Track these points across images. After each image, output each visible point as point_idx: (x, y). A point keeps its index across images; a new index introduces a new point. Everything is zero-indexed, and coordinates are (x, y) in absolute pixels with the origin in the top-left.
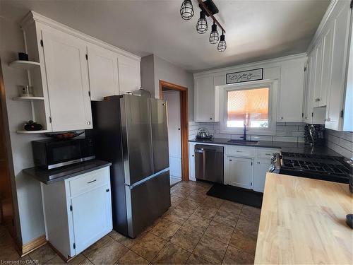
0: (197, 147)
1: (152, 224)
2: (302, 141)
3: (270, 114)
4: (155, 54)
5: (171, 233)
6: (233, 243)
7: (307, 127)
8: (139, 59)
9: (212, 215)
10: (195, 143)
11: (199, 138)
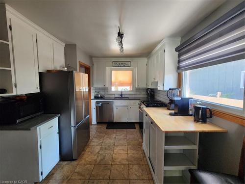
0: (97, 103)
1: (83, 150)
2: (146, 96)
3: (133, 83)
4: (77, 45)
5: (98, 150)
6: (128, 144)
7: (147, 89)
8: (64, 45)
9: (114, 137)
10: (96, 100)
11: (96, 98)
